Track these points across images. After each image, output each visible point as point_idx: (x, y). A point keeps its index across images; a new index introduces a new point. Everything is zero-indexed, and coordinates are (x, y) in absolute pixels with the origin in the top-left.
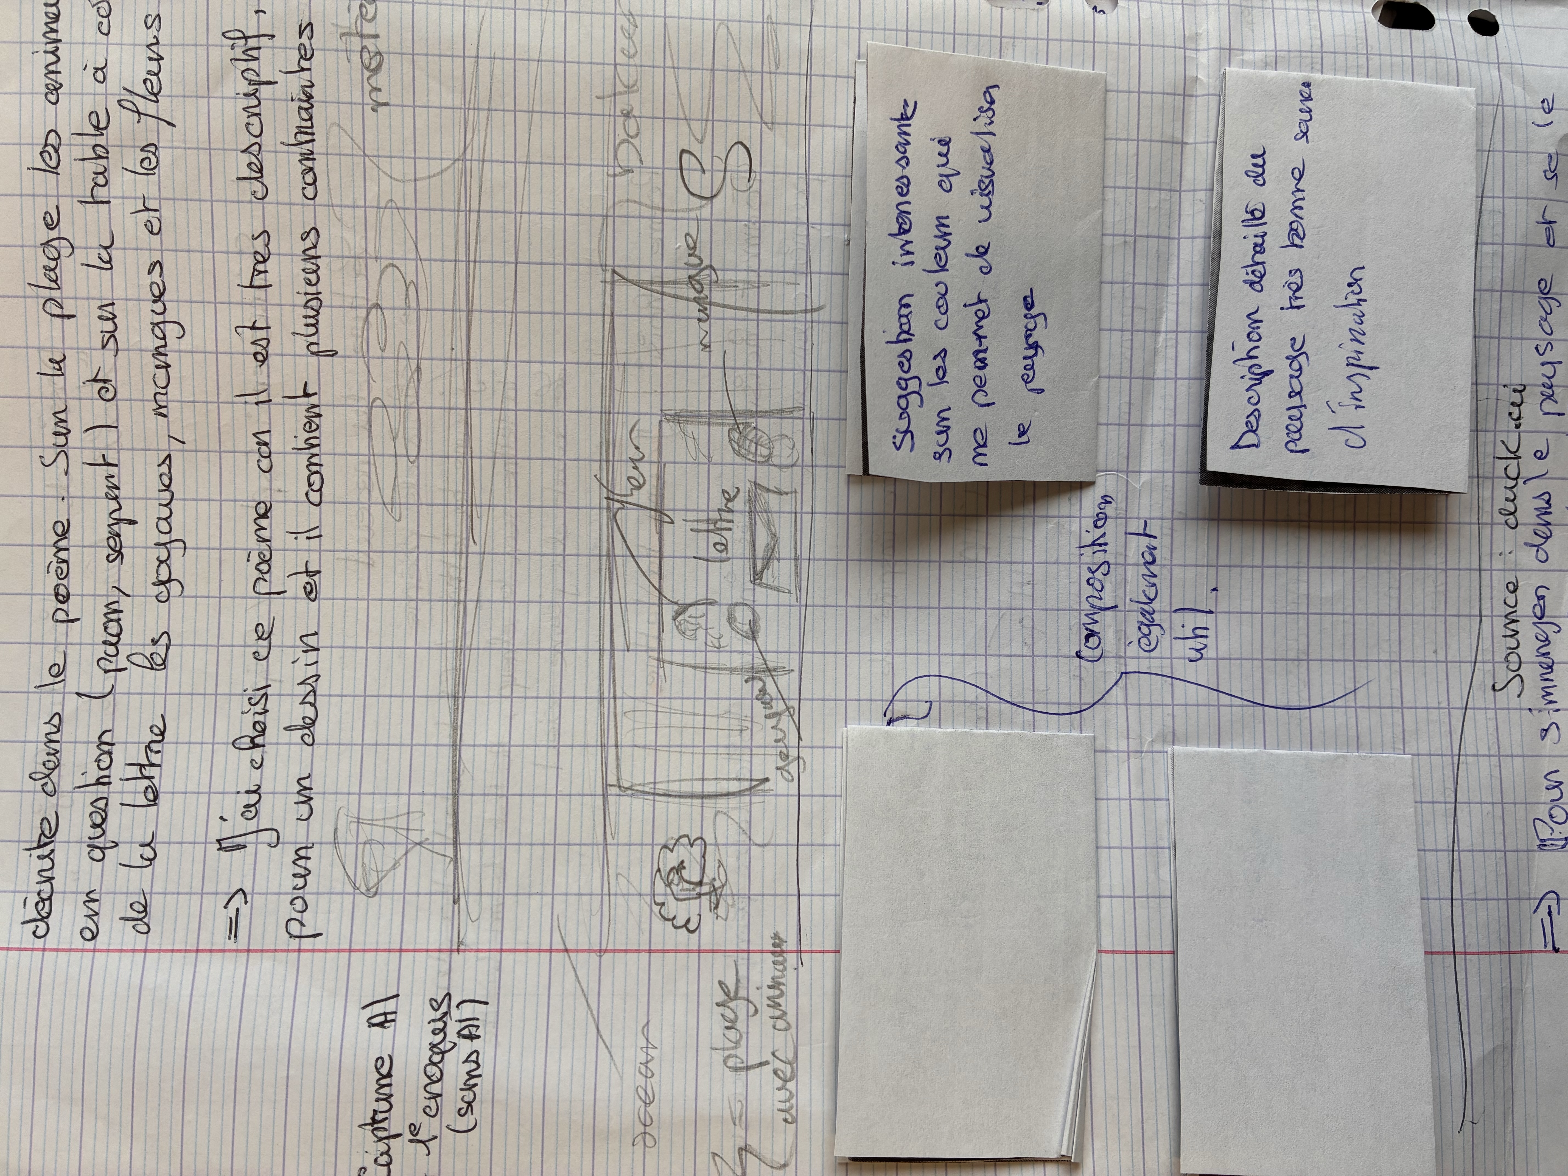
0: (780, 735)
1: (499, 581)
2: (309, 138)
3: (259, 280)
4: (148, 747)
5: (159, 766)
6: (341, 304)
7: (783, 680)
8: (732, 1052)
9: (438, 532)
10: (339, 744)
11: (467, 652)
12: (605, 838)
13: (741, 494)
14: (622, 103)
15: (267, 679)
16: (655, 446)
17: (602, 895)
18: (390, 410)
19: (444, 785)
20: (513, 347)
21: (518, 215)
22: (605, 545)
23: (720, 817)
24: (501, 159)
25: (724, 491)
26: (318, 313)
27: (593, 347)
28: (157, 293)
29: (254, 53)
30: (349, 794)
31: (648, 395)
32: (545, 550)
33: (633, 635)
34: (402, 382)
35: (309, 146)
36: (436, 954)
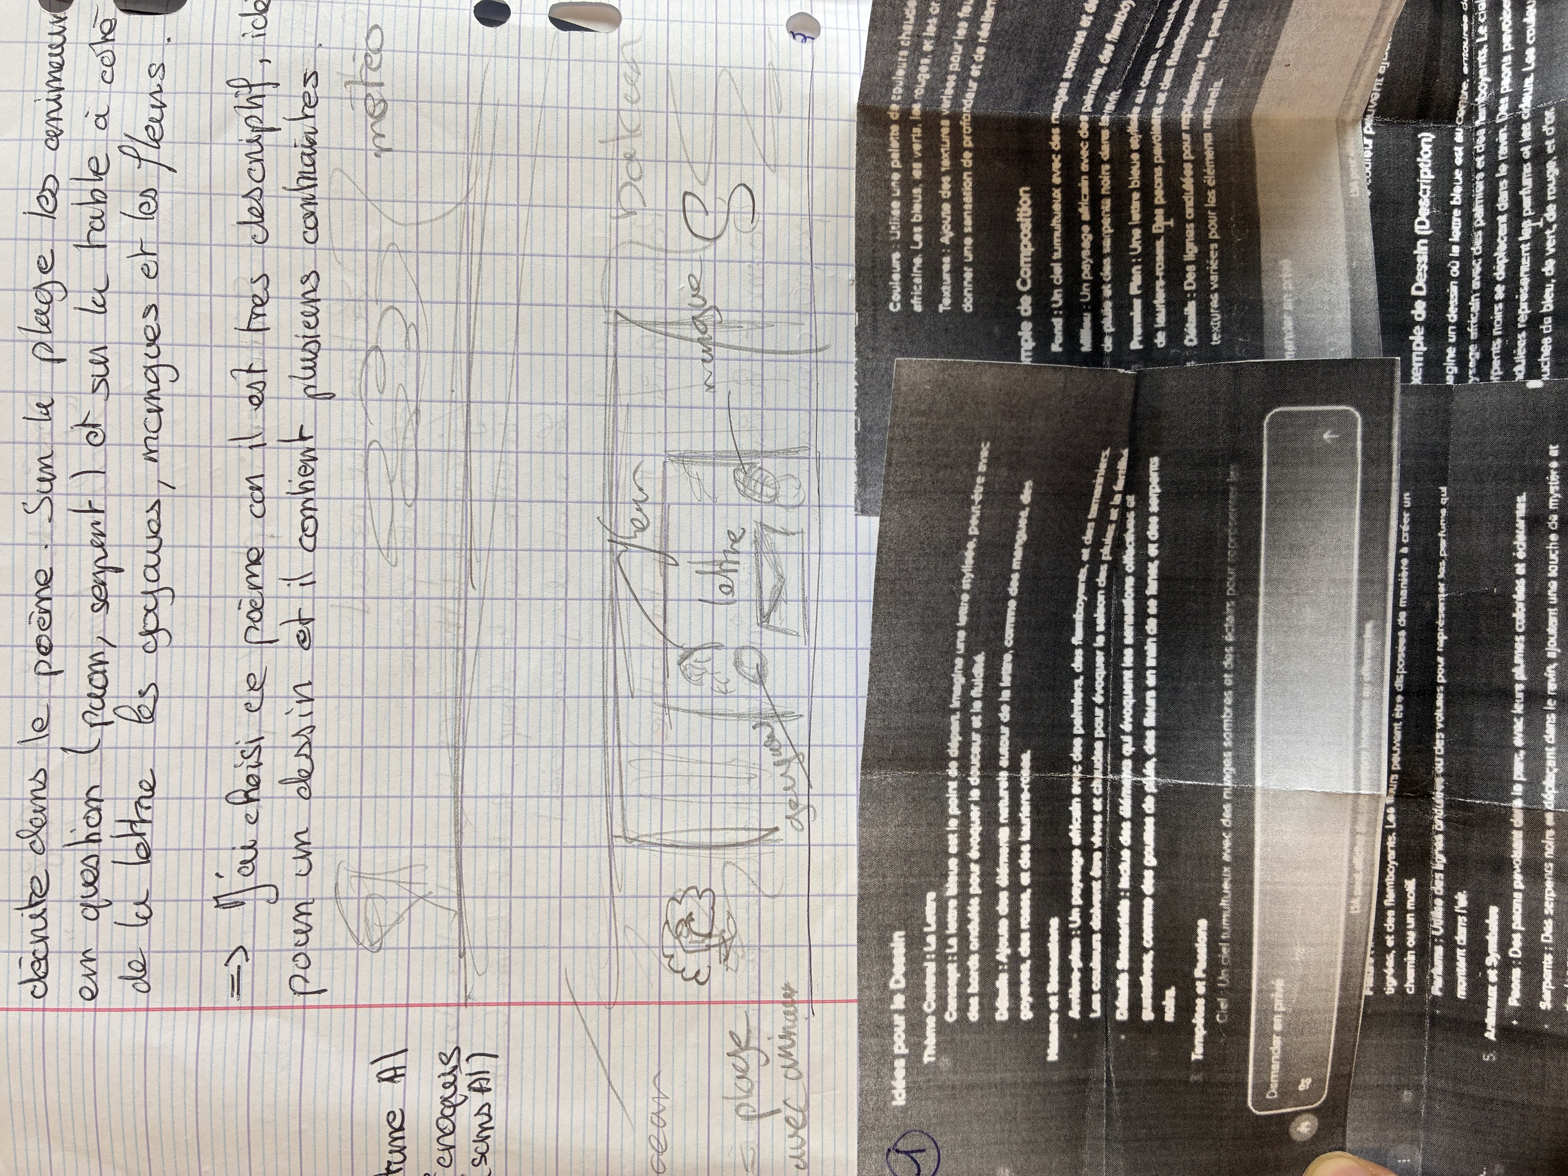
0: (790, 783)
1: (499, 627)
2: (311, 182)
3: (256, 324)
4: (138, 803)
5: (150, 822)
6: (340, 346)
7: (791, 726)
8: (745, 1101)
9: (436, 577)
10: (337, 797)
11: (467, 700)
12: (612, 891)
13: (747, 535)
14: (625, 146)
15: (260, 731)
16: (659, 487)
17: (610, 947)
18: (388, 453)
19: (447, 838)
20: (514, 388)
21: (521, 257)
22: (608, 588)
23: (728, 867)
24: (504, 202)
25: (729, 532)
26: (316, 356)
27: (596, 388)
28: (151, 336)
29: (258, 101)
30: (349, 848)
31: (652, 436)
32: (547, 595)
33: (637, 682)
34: (400, 424)
35: (311, 191)
36: (443, 1009)
